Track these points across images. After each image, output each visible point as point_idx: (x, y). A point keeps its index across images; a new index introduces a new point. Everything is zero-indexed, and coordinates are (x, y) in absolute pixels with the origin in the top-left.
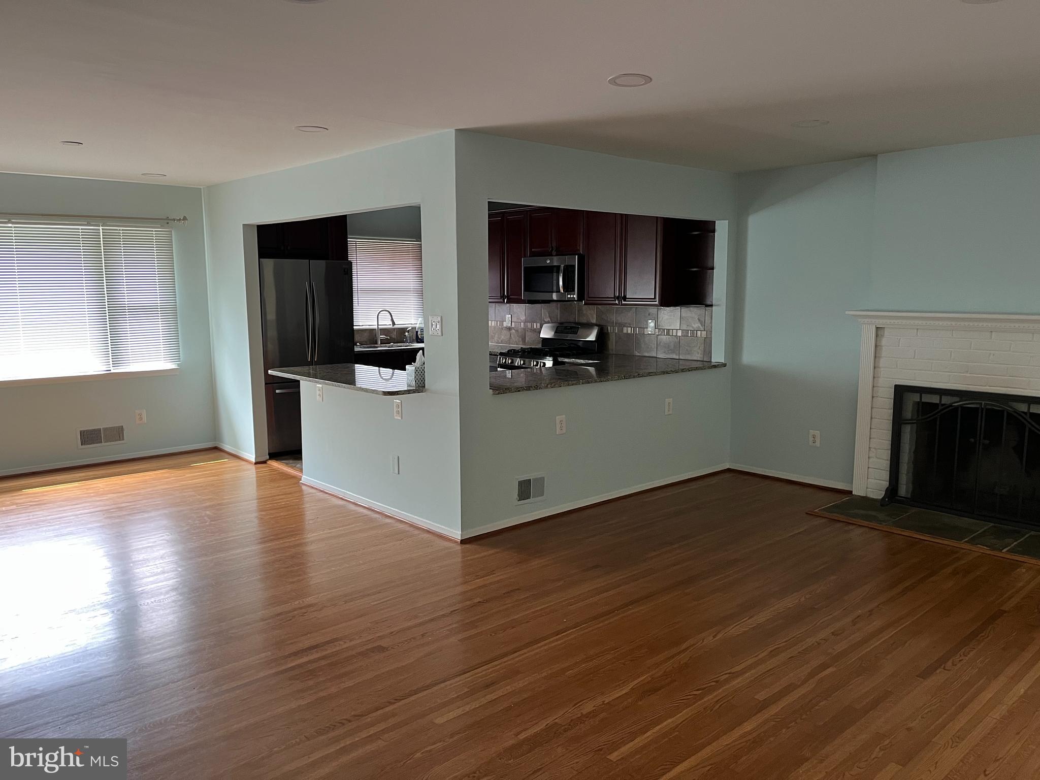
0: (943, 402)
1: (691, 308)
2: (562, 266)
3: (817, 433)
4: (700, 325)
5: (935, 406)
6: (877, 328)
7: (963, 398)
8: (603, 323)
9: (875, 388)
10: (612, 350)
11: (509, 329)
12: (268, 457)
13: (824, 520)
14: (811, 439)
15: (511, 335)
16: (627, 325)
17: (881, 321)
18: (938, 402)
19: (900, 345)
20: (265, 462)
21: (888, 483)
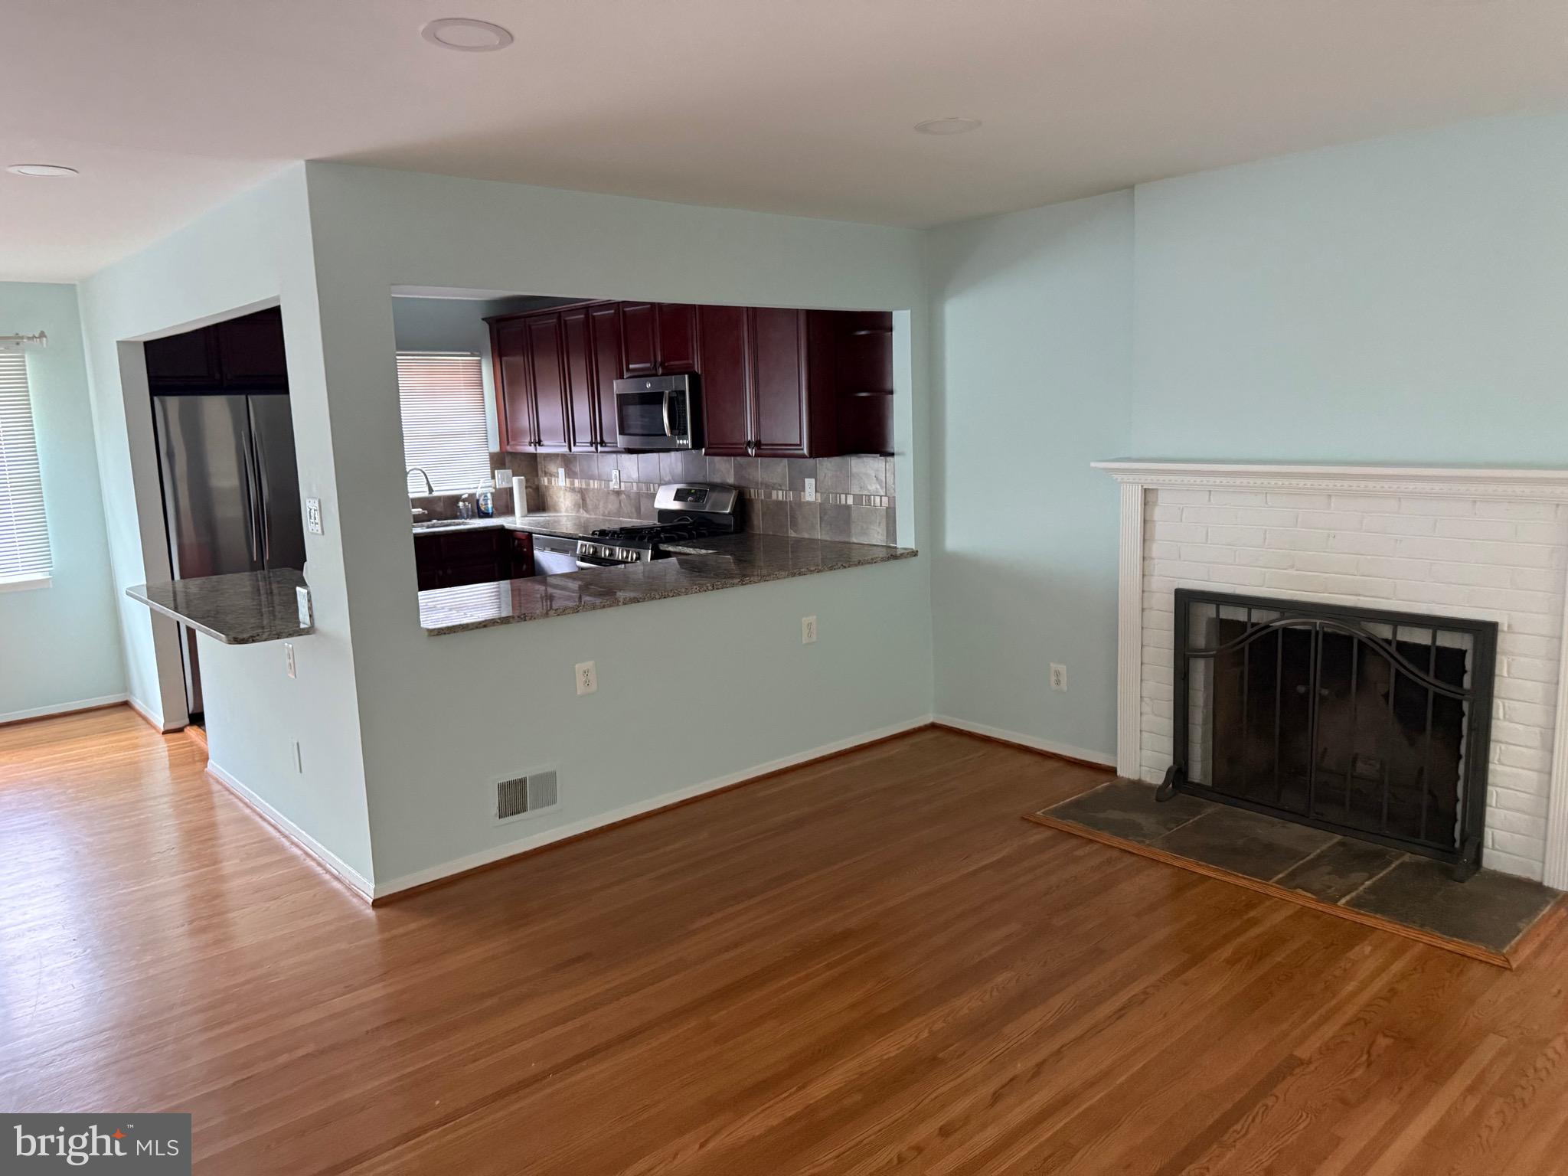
0: (1254, 620)
1: (865, 459)
2: (667, 392)
3: (1062, 668)
4: (879, 487)
5: (1242, 626)
6: (1145, 490)
7: (1286, 614)
8: (743, 483)
9: (1146, 594)
10: (759, 528)
11: (618, 493)
12: (187, 721)
13: (1049, 833)
14: (1053, 678)
15: (620, 503)
16: (777, 486)
17: (1149, 478)
18: (1246, 620)
19: (1184, 520)
20: (180, 730)
21: (1171, 758)
